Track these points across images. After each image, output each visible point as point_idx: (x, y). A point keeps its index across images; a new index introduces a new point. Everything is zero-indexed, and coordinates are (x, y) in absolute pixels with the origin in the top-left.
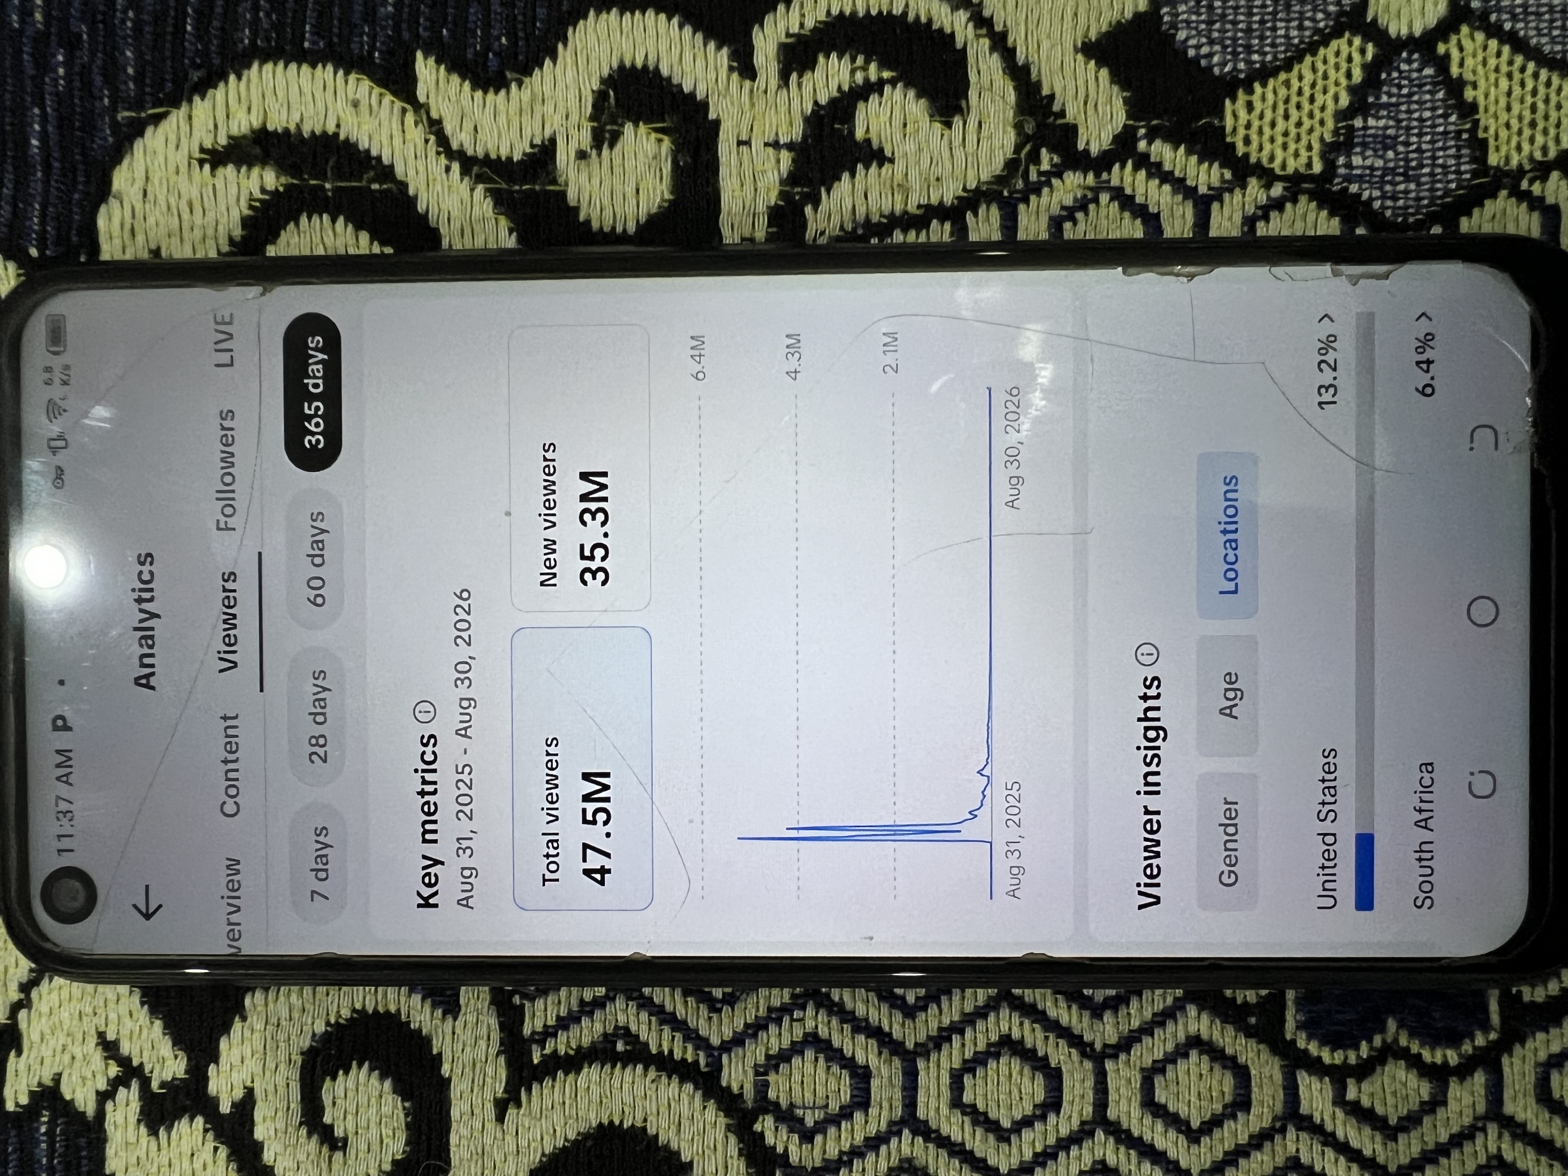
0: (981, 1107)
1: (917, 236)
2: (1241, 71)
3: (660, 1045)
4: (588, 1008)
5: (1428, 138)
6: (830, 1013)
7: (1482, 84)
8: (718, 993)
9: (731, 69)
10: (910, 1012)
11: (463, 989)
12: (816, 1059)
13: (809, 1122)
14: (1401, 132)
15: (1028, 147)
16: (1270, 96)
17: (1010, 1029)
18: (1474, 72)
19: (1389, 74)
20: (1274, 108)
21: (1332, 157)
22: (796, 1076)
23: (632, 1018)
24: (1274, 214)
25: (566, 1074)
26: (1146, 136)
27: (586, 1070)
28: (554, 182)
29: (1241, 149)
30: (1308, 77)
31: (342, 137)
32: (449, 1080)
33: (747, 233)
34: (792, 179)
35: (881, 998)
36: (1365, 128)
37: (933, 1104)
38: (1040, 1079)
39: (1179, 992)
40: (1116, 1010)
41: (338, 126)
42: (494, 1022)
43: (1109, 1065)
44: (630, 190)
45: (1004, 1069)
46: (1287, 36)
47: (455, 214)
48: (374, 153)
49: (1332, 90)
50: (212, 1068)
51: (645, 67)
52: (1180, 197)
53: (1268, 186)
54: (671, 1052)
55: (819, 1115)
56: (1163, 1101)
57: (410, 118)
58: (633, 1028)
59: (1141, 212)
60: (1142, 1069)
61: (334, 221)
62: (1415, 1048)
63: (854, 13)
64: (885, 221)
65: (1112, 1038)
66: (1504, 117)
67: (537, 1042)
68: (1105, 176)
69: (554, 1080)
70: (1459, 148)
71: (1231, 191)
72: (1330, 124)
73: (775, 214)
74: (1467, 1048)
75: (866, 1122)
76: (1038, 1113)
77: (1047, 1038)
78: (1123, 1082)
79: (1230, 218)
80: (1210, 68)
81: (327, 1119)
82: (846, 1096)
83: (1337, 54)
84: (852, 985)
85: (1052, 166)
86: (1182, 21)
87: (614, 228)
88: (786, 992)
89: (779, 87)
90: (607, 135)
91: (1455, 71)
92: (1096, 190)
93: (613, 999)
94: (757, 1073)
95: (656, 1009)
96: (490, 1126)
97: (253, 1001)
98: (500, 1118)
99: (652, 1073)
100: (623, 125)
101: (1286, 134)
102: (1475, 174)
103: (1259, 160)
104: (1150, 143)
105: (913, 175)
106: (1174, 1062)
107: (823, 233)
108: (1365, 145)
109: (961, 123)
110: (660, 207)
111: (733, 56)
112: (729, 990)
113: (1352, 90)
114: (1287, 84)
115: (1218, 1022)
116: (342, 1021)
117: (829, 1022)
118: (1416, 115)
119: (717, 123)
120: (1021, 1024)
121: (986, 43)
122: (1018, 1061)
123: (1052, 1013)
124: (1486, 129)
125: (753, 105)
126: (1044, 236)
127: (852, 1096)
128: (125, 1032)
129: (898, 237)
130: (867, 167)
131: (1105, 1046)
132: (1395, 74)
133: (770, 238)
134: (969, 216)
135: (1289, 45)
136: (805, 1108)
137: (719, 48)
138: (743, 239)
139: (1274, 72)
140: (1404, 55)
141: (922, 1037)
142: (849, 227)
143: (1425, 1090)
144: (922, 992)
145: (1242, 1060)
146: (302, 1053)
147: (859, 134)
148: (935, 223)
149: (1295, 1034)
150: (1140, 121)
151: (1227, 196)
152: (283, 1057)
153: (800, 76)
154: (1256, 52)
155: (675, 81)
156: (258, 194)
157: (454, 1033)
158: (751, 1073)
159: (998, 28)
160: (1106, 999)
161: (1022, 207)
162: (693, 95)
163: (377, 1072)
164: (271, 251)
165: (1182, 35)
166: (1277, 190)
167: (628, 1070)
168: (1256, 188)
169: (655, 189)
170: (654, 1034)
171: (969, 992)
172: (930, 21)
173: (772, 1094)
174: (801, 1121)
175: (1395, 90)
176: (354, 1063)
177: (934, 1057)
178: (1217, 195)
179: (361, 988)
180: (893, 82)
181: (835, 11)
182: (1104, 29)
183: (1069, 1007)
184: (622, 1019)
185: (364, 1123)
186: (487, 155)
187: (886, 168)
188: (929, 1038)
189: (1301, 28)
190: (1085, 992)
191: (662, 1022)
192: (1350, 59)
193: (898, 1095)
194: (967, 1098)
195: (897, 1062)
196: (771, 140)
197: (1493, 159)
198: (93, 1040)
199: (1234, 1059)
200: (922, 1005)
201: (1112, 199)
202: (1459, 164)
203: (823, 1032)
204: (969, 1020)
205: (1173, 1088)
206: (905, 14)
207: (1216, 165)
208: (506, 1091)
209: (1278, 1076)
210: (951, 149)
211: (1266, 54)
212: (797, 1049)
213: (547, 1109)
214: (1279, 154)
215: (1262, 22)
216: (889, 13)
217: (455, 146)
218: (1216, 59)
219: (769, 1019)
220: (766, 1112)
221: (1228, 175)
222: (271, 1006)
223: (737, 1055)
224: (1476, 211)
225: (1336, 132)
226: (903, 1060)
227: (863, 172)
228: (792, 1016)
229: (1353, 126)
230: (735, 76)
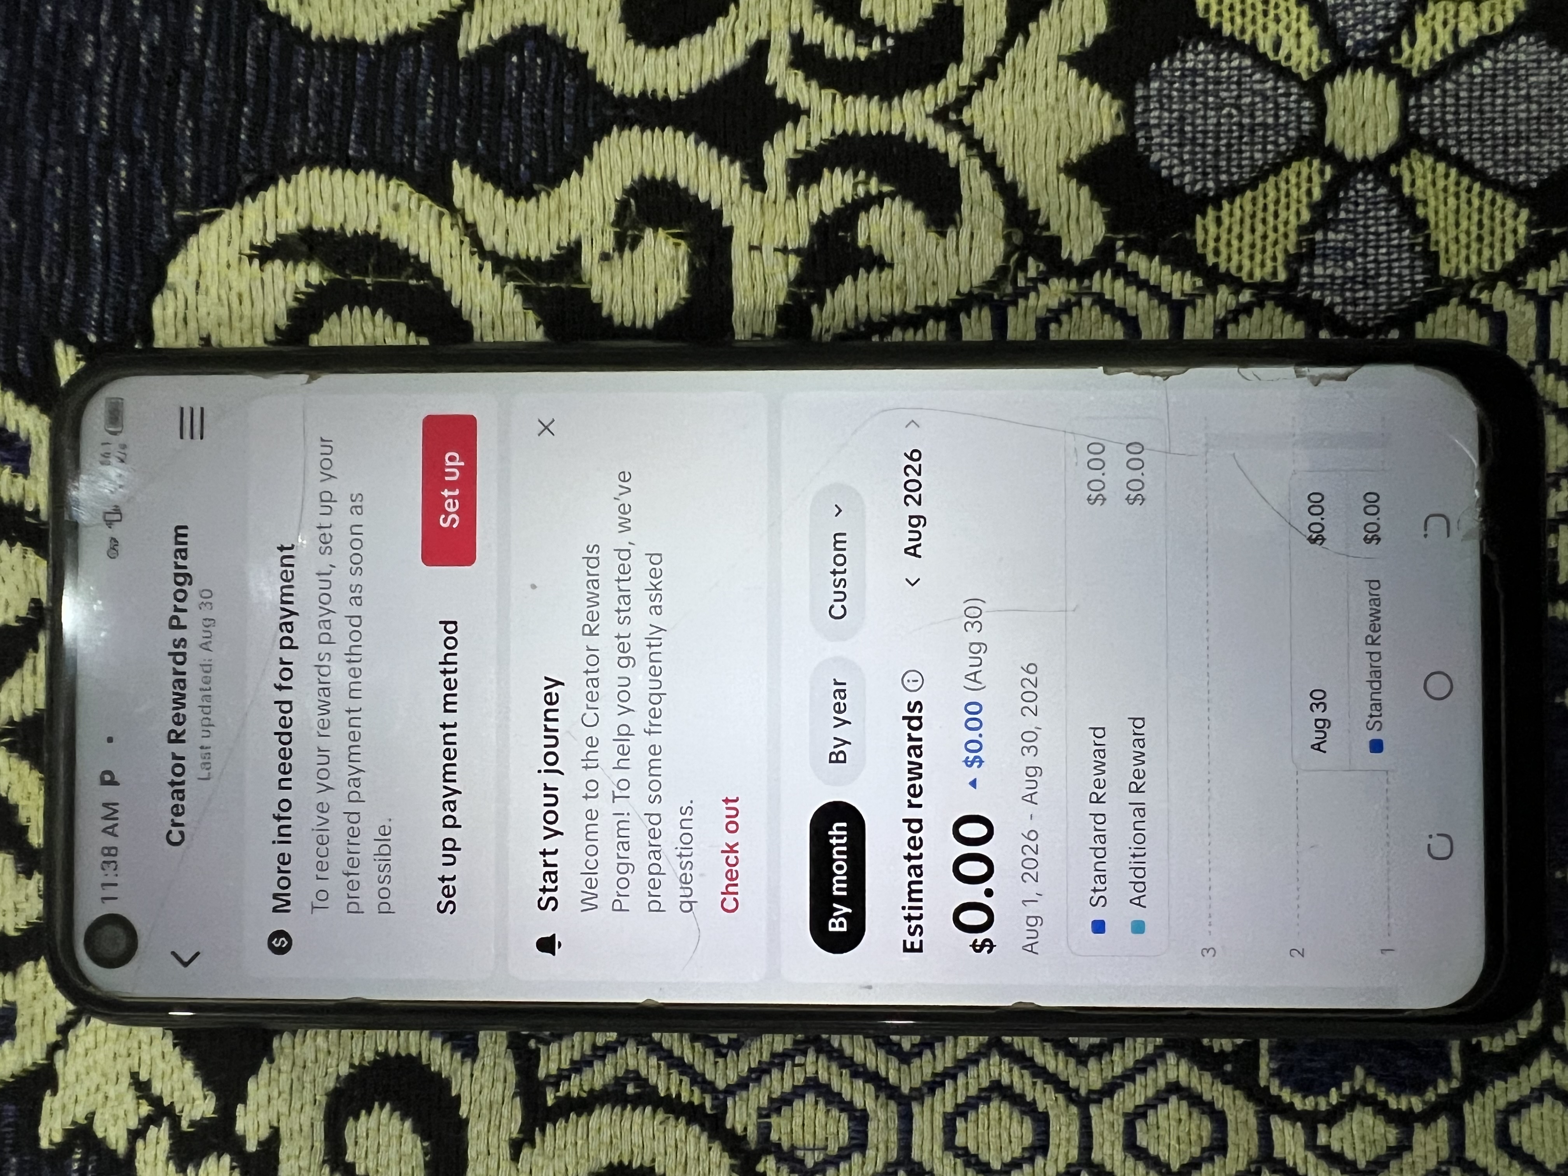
0: (972, 1149)
1: (915, 334)
2: (1209, 190)
3: (668, 1089)
4: (601, 1053)
5: (1384, 250)
6: (830, 1058)
7: (1432, 202)
8: (723, 1039)
9: (743, 181)
10: (905, 1058)
11: (482, 1034)
12: (817, 1103)
13: (810, 1163)
14: (1359, 244)
15: (1016, 256)
16: (1237, 213)
17: (1000, 1074)
18: (1425, 193)
19: (1346, 193)
20: (1242, 221)
21: (1295, 266)
22: (798, 1120)
23: (642, 1062)
24: (1243, 318)
25: (579, 1115)
26: (1124, 248)
27: (596, 1113)
28: (579, 280)
29: (1211, 260)
30: (1272, 195)
31: (382, 237)
32: (466, 1121)
33: (757, 330)
34: (799, 282)
35: (878, 1045)
36: (1326, 241)
37: (927, 1147)
38: (1028, 1123)
39: (1159, 1041)
40: (1100, 1057)
41: (379, 227)
42: (510, 1066)
43: (1093, 1110)
44: (649, 288)
45: (994, 1114)
46: (1252, 158)
47: (486, 308)
48: (413, 250)
49: (1294, 207)
50: (240, 1108)
51: (664, 179)
52: (1155, 302)
53: (1236, 293)
54: (679, 1095)
55: (819, 1156)
56: (1144, 1144)
57: (447, 221)
58: (643, 1072)
59: (1120, 314)
60: (1125, 1115)
61: (373, 312)
62: (1382, 1095)
63: (856, 132)
64: (884, 319)
65: (1097, 1085)
66: (1452, 233)
67: (552, 1084)
68: (1086, 283)
69: (567, 1121)
70: (1413, 260)
71: (1203, 296)
72: (1293, 237)
73: (784, 313)
74: (1431, 1096)
75: (864, 1163)
76: (1027, 1155)
77: (1034, 1084)
78: (1106, 1126)
79: (1203, 321)
80: (1182, 187)
81: (349, 1158)
82: (844, 1136)
83: (1299, 174)
84: (852, 1032)
85: (1039, 273)
86: (1156, 144)
87: (634, 323)
88: (789, 1038)
89: (788, 198)
90: (629, 240)
91: (1407, 190)
92: (1079, 295)
93: (623, 1044)
94: (760, 1116)
95: (665, 1054)
96: (505, 1165)
97: (282, 1044)
98: (515, 1157)
99: (660, 1115)
100: (642, 230)
101: (1253, 246)
102: (1428, 283)
103: (1228, 270)
104: (1127, 254)
105: (911, 279)
106: (1155, 1107)
107: (828, 331)
108: (1325, 256)
109: (954, 234)
110: (676, 304)
111: (746, 169)
112: (734, 1036)
113: (1313, 207)
114: (1254, 201)
115: (1196, 1068)
116: (366, 1064)
117: (829, 1068)
118: (1372, 230)
119: (730, 230)
120: (1011, 1070)
121: (976, 162)
122: (1008, 1106)
123: (1039, 1059)
124: (1437, 243)
125: (763, 213)
126: (1032, 336)
127: (851, 1138)
128: (157, 1073)
129: (897, 335)
130: (869, 271)
131: (1090, 1092)
132: (1352, 193)
133: (779, 334)
134: (963, 317)
135: (1253, 167)
136: (805, 1149)
137: (732, 162)
138: (754, 335)
139: (1241, 191)
140: (1360, 175)
141: (917, 1083)
142: (851, 324)
143: (1392, 1135)
144: (917, 1039)
145: (1218, 1106)
146: (327, 1094)
147: (861, 242)
148: (931, 323)
149: (1269, 1081)
150: (1119, 234)
151: (1199, 302)
152: (308, 1096)
153: (807, 188)
154: (1224, 172)
155: (692, 191)
156: (303, 288)
157: (472, 1075)
158: (754, 1116)
159: (988, 149)
160: (1092, 1046)
161: (1011, 310)
162: (708, 203)
163: (397, 1114)
164: (315, 340)
165: (1155, 157)
166: (1246, 296)
167: (637, 1111)
168: (1226, 294)
169: (672, 288)
170: (663, 1077)
171: (961, 1039)
172: (925, 141)
173: (774, 1137)
174: (802, 1161)
175: (1351, 207)
176: (376, 1104)
177: (928, 1101)
178: (1190, 300)
179: (384, 1032)
180: (892, 196)
181: (839, 131)
182: (1084, 150)
183: (1056, 1055)
184: (632, 1064)
185: (384, 1162)
186: (517, 255)
187: (886, 273)
188: (924, 1083)
189: (1264, 151)
190: (1071, 1039)
191: (670, 1067)
192: (1310, 180)
193: (894, 1137)
194: (959, 1141)
195: (893, 1106)
196: (780, 246)
197: (1444, 270)
198: (126, 1080)
199: (1211, 1104)
200: (917, 1052)
201: (1094, 303)
202: (1412, 275)
203: (823, 1077)
204: (962, 1065)
205: (1154, 1132)
206: (902, 134)
207: (1188, 274)
208: (520, 1131)
209: (1253, 1122)
210: (945, 256)
211: (1233, 174)
212: (798, 1092)
213: (559, 1149)
214: (1246, 263)
215: (1229, 145)
216: (889, 132)
217: (488, 246)
218: (1187, 179)
219: (771, 1064)
220: (768, 1152)
221: (1199, 283)
222: (297, 1050)
223: (740, 1099)
224: (1430, 317)
225: (1299, 244)
226: (899, 1104)
227: (865, 275)
228: (793, 1061)
229: (1313, 239)
230: (747, 188)
